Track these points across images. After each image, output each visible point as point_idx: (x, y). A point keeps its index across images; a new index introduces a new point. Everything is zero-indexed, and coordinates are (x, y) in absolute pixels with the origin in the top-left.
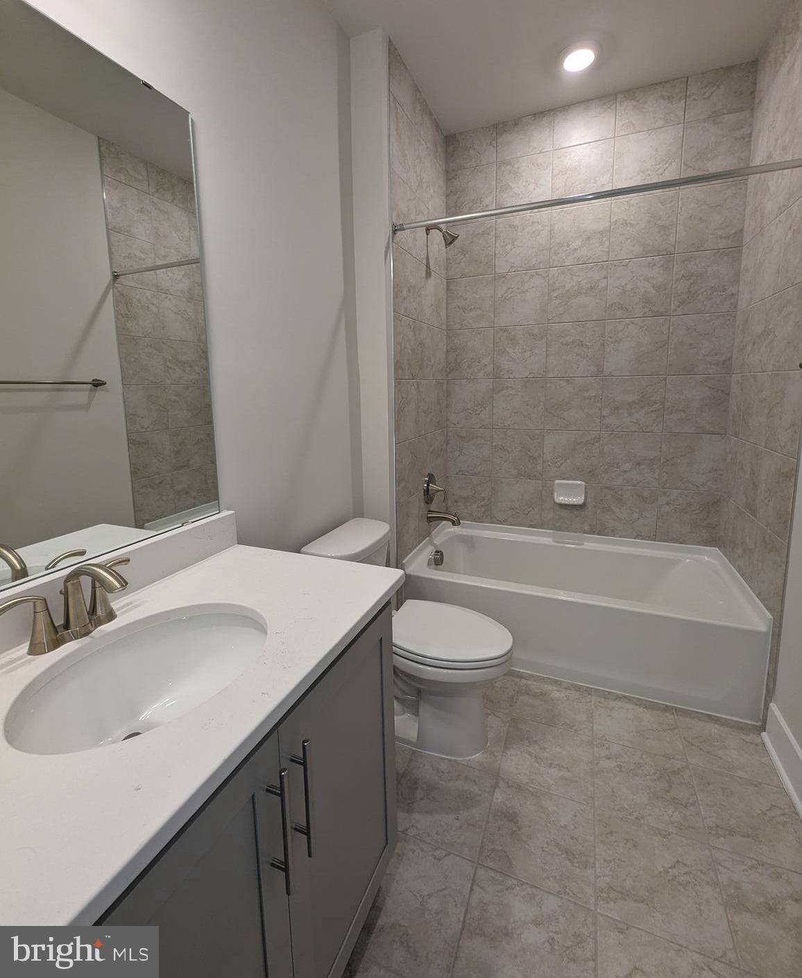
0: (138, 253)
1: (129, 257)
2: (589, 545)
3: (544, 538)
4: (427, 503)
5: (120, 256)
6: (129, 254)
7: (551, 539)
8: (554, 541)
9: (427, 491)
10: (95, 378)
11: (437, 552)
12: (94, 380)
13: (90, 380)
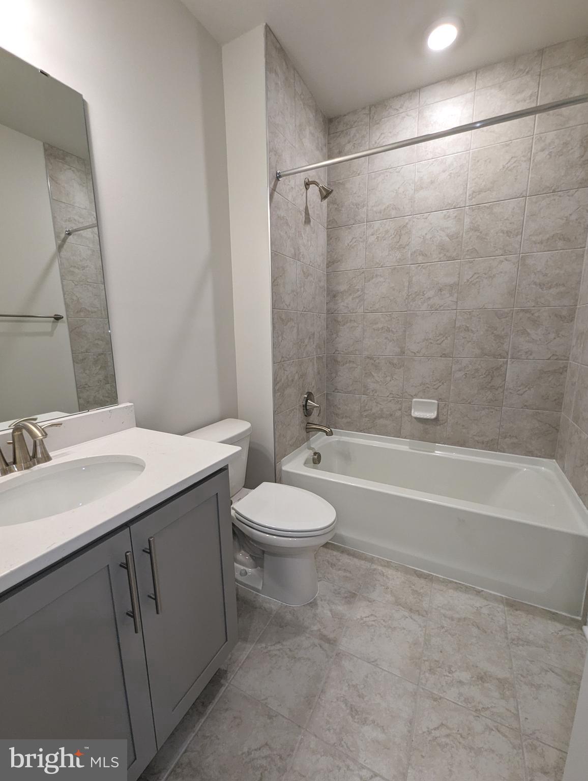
0: (76, 217)
1: (69, 220)
2: (438, 453)
3: (401, 446)
4: (306, 416)
5: (62, 219)
6: (70, 218)
7: (408, 447)
8: (410, 448)
9: (305, 406)
10: (57, 314)
11: (315, 454)
12: (55, 315)
13: (53, 315)
